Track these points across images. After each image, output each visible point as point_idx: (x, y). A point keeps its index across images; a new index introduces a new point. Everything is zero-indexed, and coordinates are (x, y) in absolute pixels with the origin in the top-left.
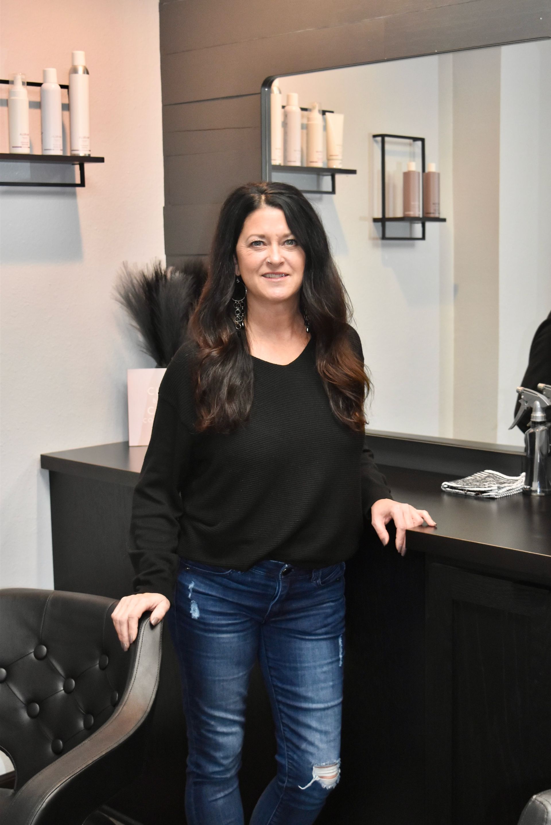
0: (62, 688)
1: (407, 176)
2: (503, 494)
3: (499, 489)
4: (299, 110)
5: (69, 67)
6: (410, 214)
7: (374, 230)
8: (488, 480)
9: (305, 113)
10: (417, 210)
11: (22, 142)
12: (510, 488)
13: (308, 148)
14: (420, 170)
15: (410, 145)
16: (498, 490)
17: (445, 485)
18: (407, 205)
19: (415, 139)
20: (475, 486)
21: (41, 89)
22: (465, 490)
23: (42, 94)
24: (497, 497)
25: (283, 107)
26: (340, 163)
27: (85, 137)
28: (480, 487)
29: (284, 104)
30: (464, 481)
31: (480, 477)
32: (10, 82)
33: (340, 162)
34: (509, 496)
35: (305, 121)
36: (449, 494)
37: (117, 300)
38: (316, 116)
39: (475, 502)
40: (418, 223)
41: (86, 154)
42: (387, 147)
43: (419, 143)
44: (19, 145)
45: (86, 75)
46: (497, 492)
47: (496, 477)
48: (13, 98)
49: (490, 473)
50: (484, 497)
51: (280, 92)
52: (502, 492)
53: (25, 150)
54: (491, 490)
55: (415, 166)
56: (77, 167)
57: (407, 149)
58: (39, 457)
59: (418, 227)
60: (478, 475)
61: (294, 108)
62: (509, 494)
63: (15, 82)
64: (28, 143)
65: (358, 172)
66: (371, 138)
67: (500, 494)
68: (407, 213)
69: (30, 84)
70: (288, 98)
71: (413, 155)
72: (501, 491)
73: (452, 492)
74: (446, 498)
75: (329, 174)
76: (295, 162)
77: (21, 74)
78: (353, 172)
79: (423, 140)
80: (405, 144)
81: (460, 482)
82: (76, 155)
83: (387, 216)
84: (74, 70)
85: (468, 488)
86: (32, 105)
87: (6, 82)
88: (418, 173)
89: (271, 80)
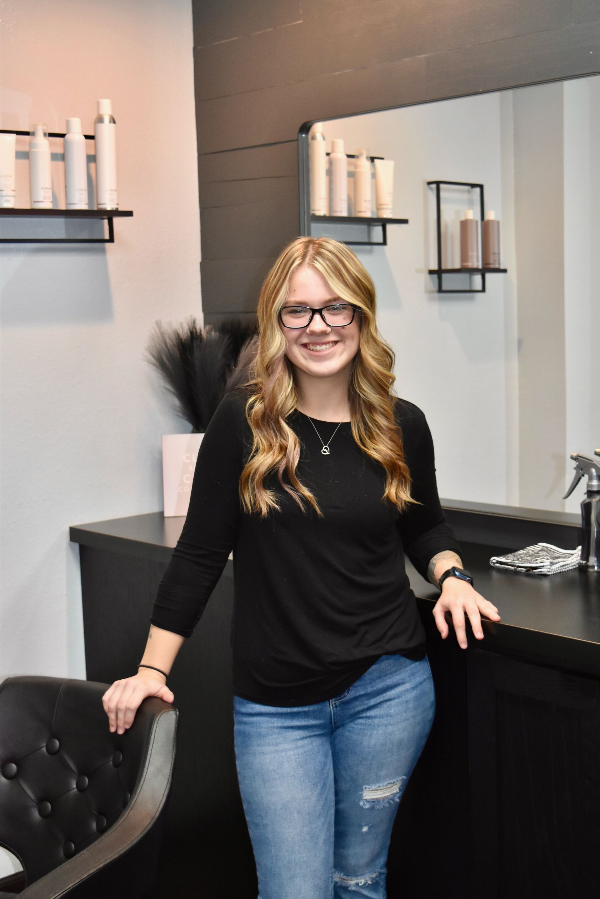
0: (75, 786)
1: (464, 225)
2: (557, 570)
3: (551, 565)
4: (345, 157)
5: (94, 116)
6: (467, 265)
7: (431, 282)
8: (541, 555)
9: (351, 160)
10: (475, 260)
11: (44, 197)
12: (564, 563)
13: (355, 197)
14: (479, 218)
15: (469, 192)
16: (551, 566)
17: (494, 560)
18: (464, 256)
19: (473, 186)
20: (526, 561)
21: (64, 140)
22: (515, 566)
23: (65, 146)
24: (550, 573)
25: (328, 154)
26: (391, 213)
27: (112, 190)
28: (531, 562)
29: (329, 151)
30: (514, 556)
31: (532, 551)
32: (30, 133)
33: (390, 211)
34: (563, 572)
35: (352, 169)
36: (499, 570)
37: (149, 362)
38: (364, 164)
39: (526, 580)
40: (477, 275)
41: (113, 208)
42: (442, 194)
43: (478, 190)
44: (41, 199)
45: (112, 125)
46: (549, 568)
47: (550, 551)
48: (34, 150)
49: (544, 547)
50: (536, 573)
51: (324, 139)
52: (556, 568)
53: (47, 205)
54: (543, 566)
55: (473, 214)
56: (106, 222)
57: (465, 196)
58: (68, 530)
59: (478, 278)
60: (531, 549)
61: (340, 155)
62: (564, 570)
63: (36, 134)
64: (50, 197)
65: (410, 222)
66: (426, 185)
67: (553, 570)
68: (465, 264)
69: (51, 135)
70: (333, 144)
71: (471, 203)
72: (554, 567)
73: (501, 568)
74: (495, 574)
75: (381, 224)
76: (341, 212)
77: (42, 124)
78: (405, 221)
79: (481, 187)
80: (463, 191)
81: (510, 557)
82: (103, 209)
83: (443, 267)
84: (100, 120)
85: (518, 563)
86: (54, 157)
87: (27, 133)
88: (477, 222)
89: (309, 125)
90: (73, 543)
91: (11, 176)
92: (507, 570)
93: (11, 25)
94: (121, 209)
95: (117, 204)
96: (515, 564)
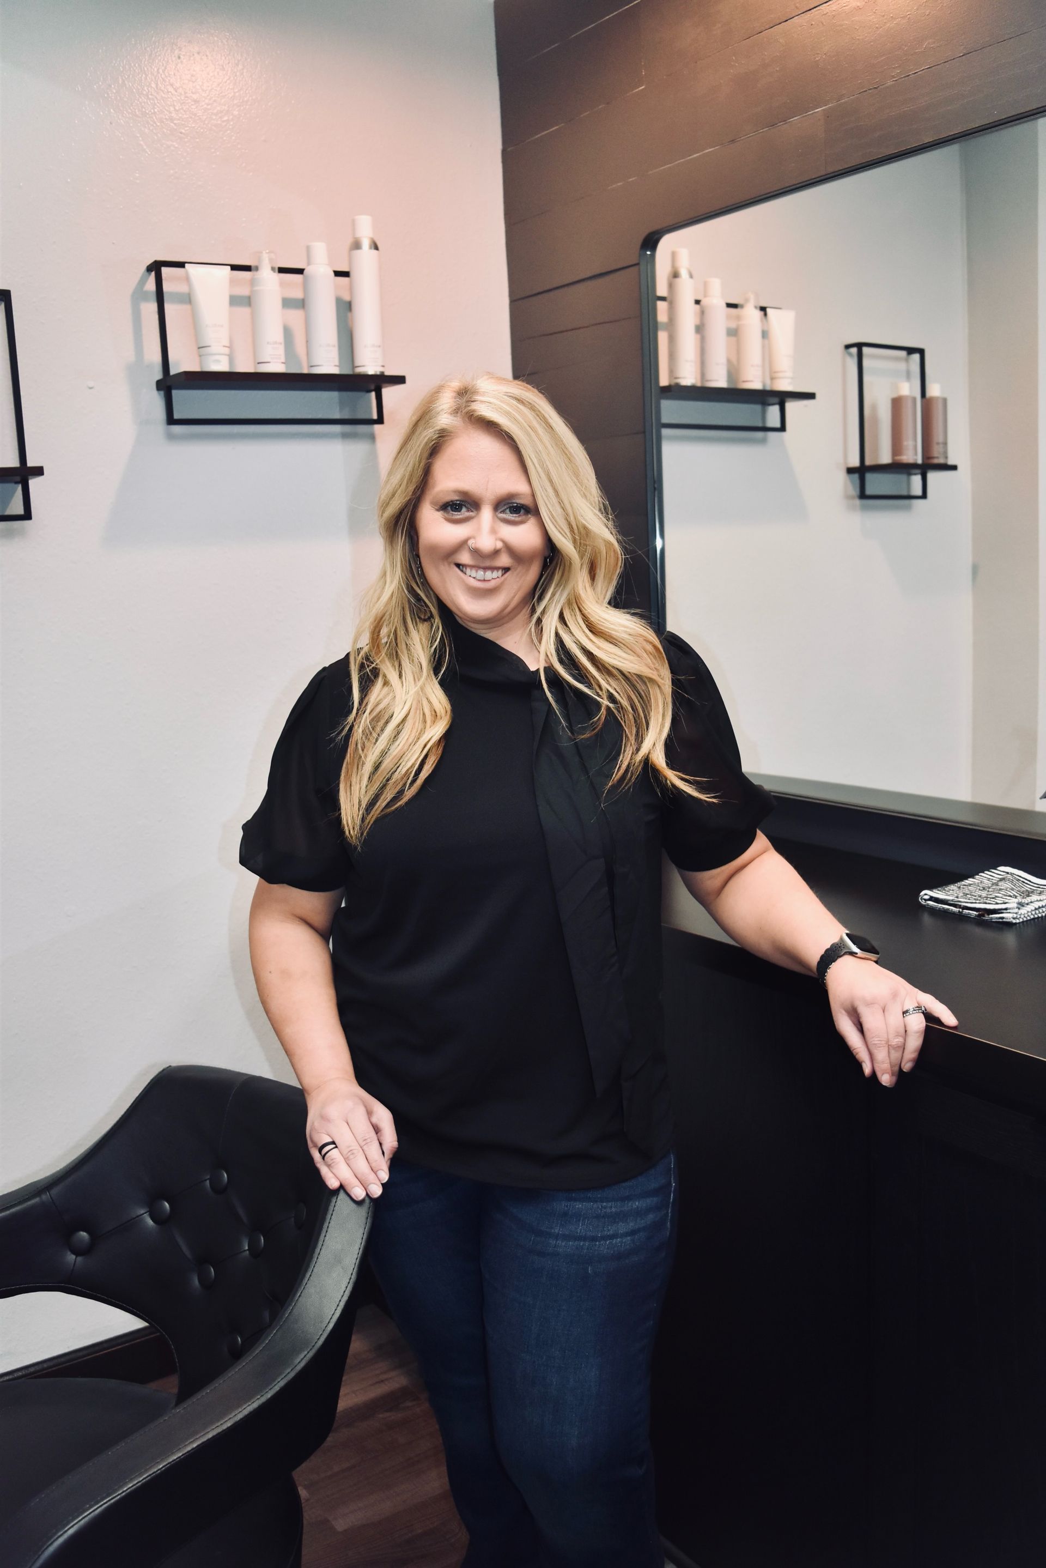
0: (247, 1247)
1: (897, 403)
2: (1028, 916)
3: (1020, 906)
4: (724, 306)
5: (350, 241)
6: (901, 459)
7: (849, 485)
8: (1002, 888)
9: (732, 311)
10: (912, 452)
11: (271, 355)
12: (1040, 904)
13: (739, 360)
14: (918, 394)
15: (904, 358)
16: (1019, 909)
17: (926, 894)
18: (897, 446)
19: (911, 351)
20: (977, 900)
21: (303, 278)
22: (960, 907)
23: (305, 286)
24: (1018, 921)
25: (698, 302)
26: (791, 383)
27: (374, 346)
28: (986, 901)
29: (699, 298)
30: (960, 888)
31: (989, 880)
32: (252, 268)
33: (790, 380)
34: (1038, 917)
35: (734, 324)
36: (932, 911)
38: (751, 314)
39: (978, 931)
40: (915, 474)
41: (378, 372)
42: (866, 363)
43: (916, 357)
44: (269, 359)
45: (374, 252)
46: (1016, 913)
47: (1019, 880)
48: (257, 292)
49: (1008, 873)
50: (993, 920)
51: (691, 276)
52: (1026, 913)
53: (276, 366)
54: (1006, 909)
55: (909, 389)
56: (373, 394)
59: (916, 480)
60: (985, 878)
61: (716, 301)
62: (1040, 915)
63: (259, 268)
64: (282, 355)
65: (817, 396)
66: (844, 348)
67: (1022, 916)
68: (898, 458)
69: (282, 270)
70: (706, 285)
71: (907, 375)
72: (1024, 911)
73: (937, 909)
74: (927, 919)
75: (777, 400)
76: (717, 380)
77: (268, 255)
78: (811, 396)
79: (921, 352)
80: (897, 359)
81: (953, 890)
82: (362, 373)
83: (868, 462)
84: (357, 245)
85: (964, 902)
86: (288, 303)
87: (247, 268)
88: (914, 399)
89: (656, 237)
91: (222, 326)
92: (946, 912)
93: (231, 117)
94: (389, 372)
95: (383, 366)
96: (960, 903)
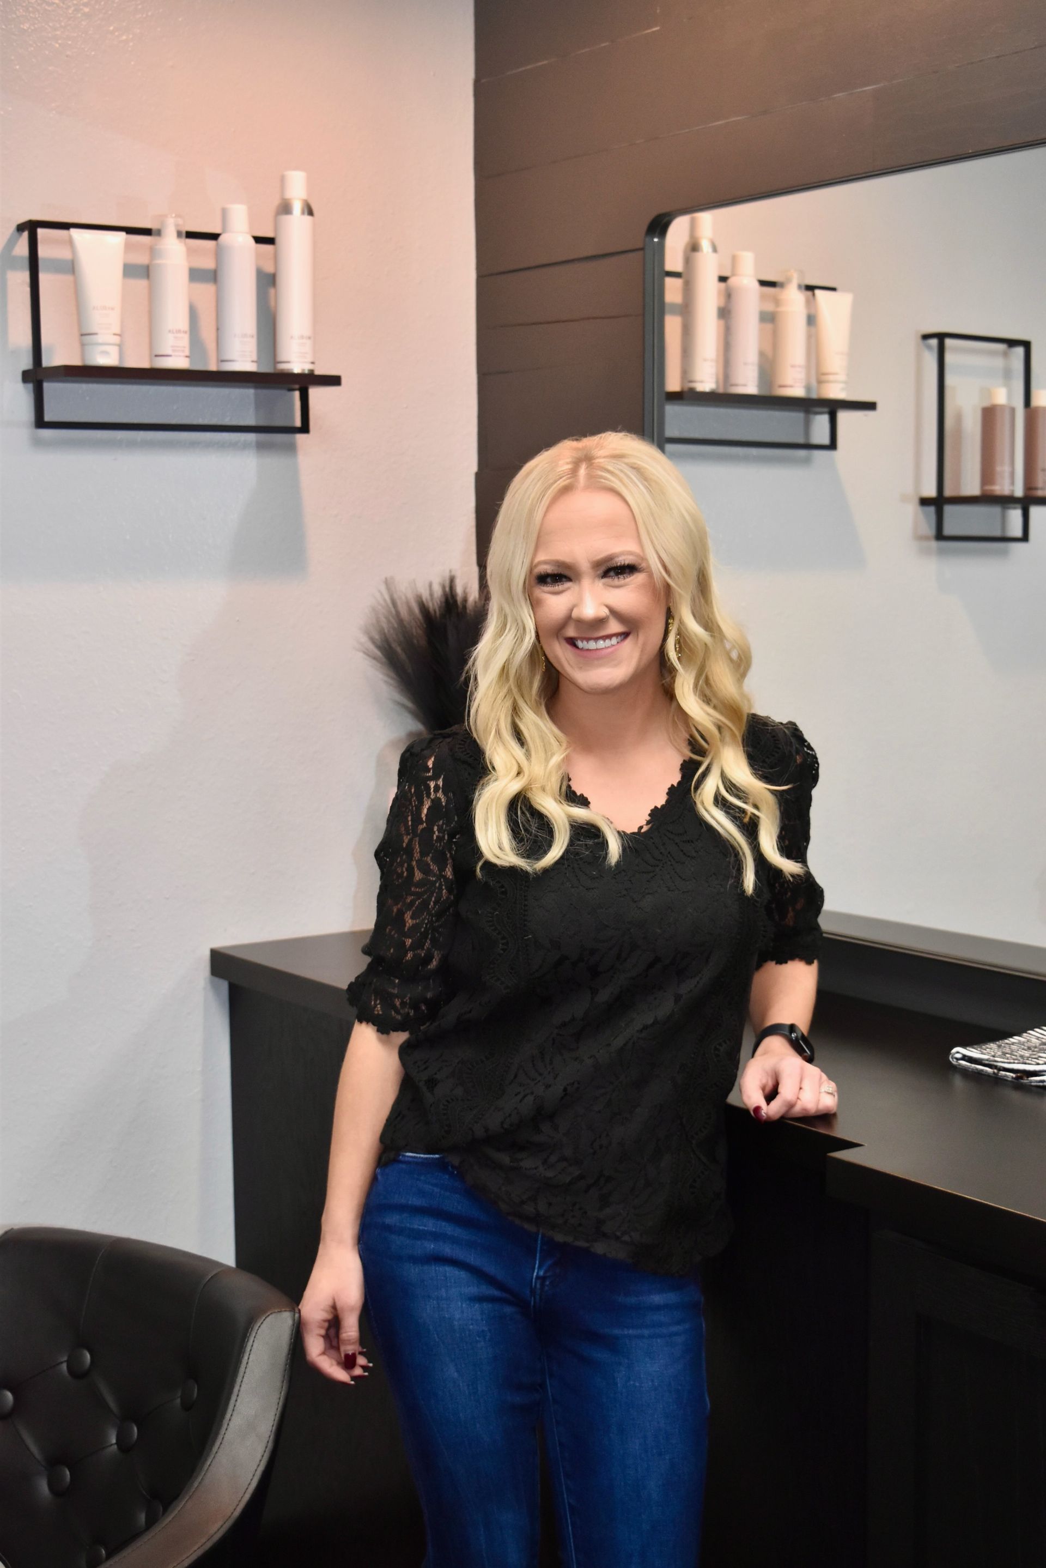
0: (114, 1441)
1: (989, 415)
4: (757, 284)
5: (276, 202)
6: (992, 490)
7: (925, 521)
9: (769, 290)
10: (1007, 481)
11: (172, 347)
13: (775, 357)
14: (1020, 403)
15: (1005, 355)
17: (958, 1052)
18: (988, 474)
19: (1012, 343)
20: (1019, 1059)
21: (217, 245)
22: (996, 1067)
23: (219, 255)
25: (723, 279)
26: (843, 389)
27: (302, 337)
28: (1027, 1061)
29: (725, 274)
30: (999, 1046)
31: (1038, 1038)
32: (153, 232)
33: (842, 385)
35: (770, 307)
36: (965, 1072)
37: (367, 653)
38: (794, 299)
39: (1015, 1096)
40: (1015, 508)
41: (304, 370)
42: (949, 358)
43: (1020, 351)
44: (169, 352)
45: (308, 218)
48: (158, 262)
50: (1033, 1084)
51: (715, 250)
53: (179, 362)
55: (1008, 395)
56: (297, 394)
57: (999, 362)
58: (207, 954)
59: (1015, 515)
61: (746, 281)
63: (163, 233)
64: (184, 347)
65: (879, 406)
66: (919, 340)
68: (988, 488)
69: (191, 235)
70: (734, 260)
71: (1007, 374)
73: (970, 1070)
75: (826, 410)
76: (745, 385)
77: (174, 215)
78: (871, 406)
79: (1027, 345)
80: (992, 353)
81: (992, 1048)
82: (286, 371)
83: (948, 492)
84: (285, 208)
85: (1002, 1063)
86: (196, 275)
87: (147, 232)
88: (1013, 410)
89: (665, 220)
90: (216, 979)
91: (113, 309)
92: (980, 1073)
93: (131, 36)
94: (320, 371)
95: (313, 363)
96: (995, 1064)
